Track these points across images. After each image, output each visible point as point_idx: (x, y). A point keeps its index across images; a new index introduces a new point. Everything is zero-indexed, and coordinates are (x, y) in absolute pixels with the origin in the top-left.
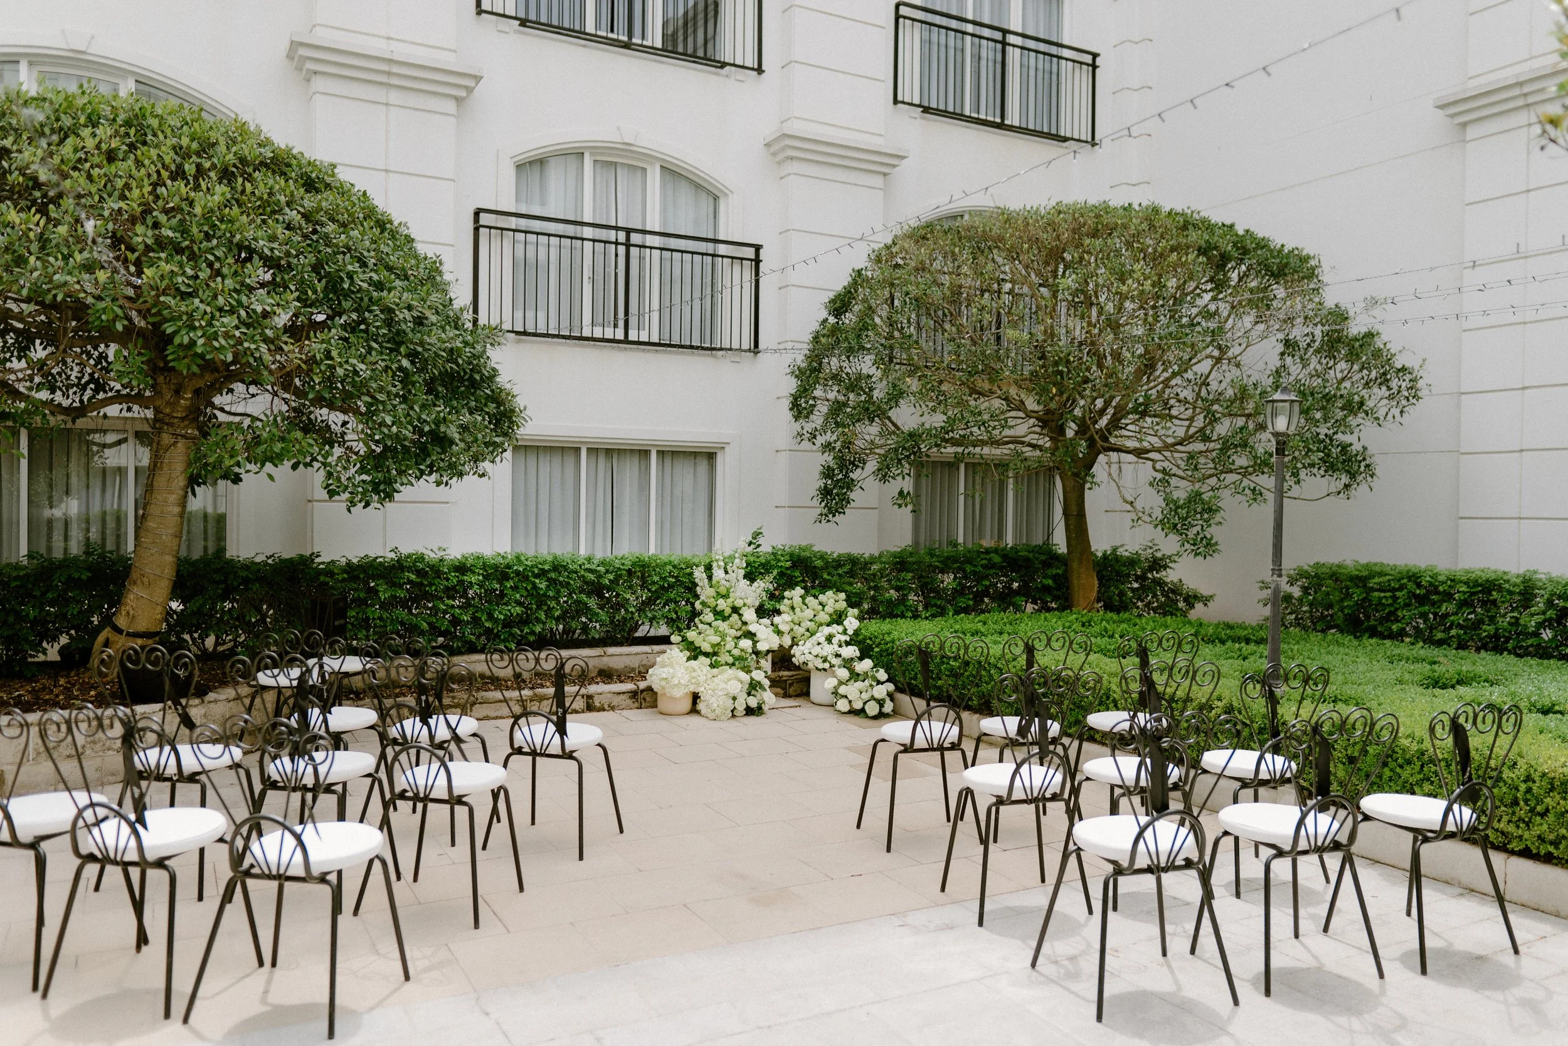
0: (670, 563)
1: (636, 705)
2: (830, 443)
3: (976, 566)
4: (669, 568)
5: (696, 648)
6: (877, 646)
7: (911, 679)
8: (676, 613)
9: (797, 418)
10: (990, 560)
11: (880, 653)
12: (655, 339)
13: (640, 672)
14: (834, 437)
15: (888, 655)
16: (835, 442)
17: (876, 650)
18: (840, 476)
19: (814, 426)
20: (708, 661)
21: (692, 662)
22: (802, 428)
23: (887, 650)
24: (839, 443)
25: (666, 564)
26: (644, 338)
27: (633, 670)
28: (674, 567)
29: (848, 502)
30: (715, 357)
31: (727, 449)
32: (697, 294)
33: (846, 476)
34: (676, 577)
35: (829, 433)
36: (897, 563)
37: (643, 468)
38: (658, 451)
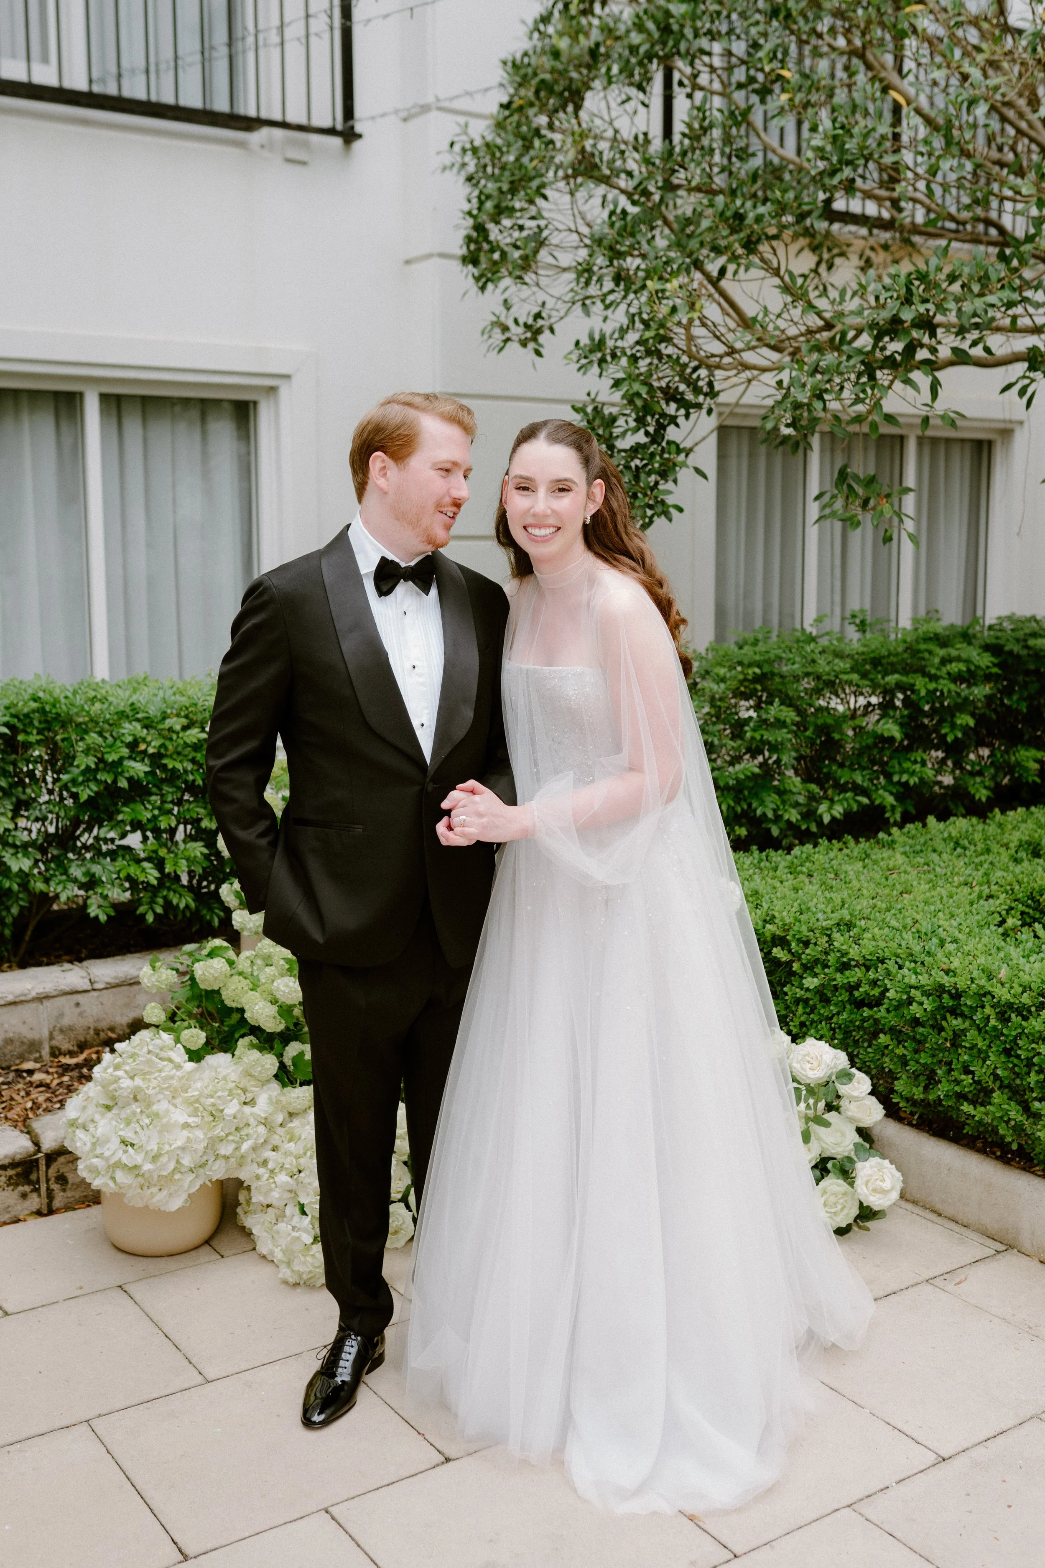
0: (131, 713)
1: (35, 1202)
2: (598, 345)
3: (934, 678)
4: (130, 729)
5: (228, 1011)
6: (808, 968)
7: (961, 1097)
8: (160, 864)
9: (483, 281)
10: (967, 661)
11: (823, 995)
12: (78, 82)
13: (55, 1052)
14: (619, 317)
15: (859, 1004)
16: (623, 332)
17: (811, 982)
18: (641, 438)
19: (541, 296)
20: (270, 1062)
21: (219, 1060)
22: (507, 305)
23: (851, 988)
24: (632, 337)
25: (122, 715)
26: (44, 76)
27: (33, 1046)
28: (148, 725)
29: (666, 514)
30: (241, 144)
31: (284, 391)
32: (190, 45)
33: (656, 437)
34: (156, 759)
35: (598, 308)
36: (757, 679)
37: (67, 441)
38: (105, 398)
